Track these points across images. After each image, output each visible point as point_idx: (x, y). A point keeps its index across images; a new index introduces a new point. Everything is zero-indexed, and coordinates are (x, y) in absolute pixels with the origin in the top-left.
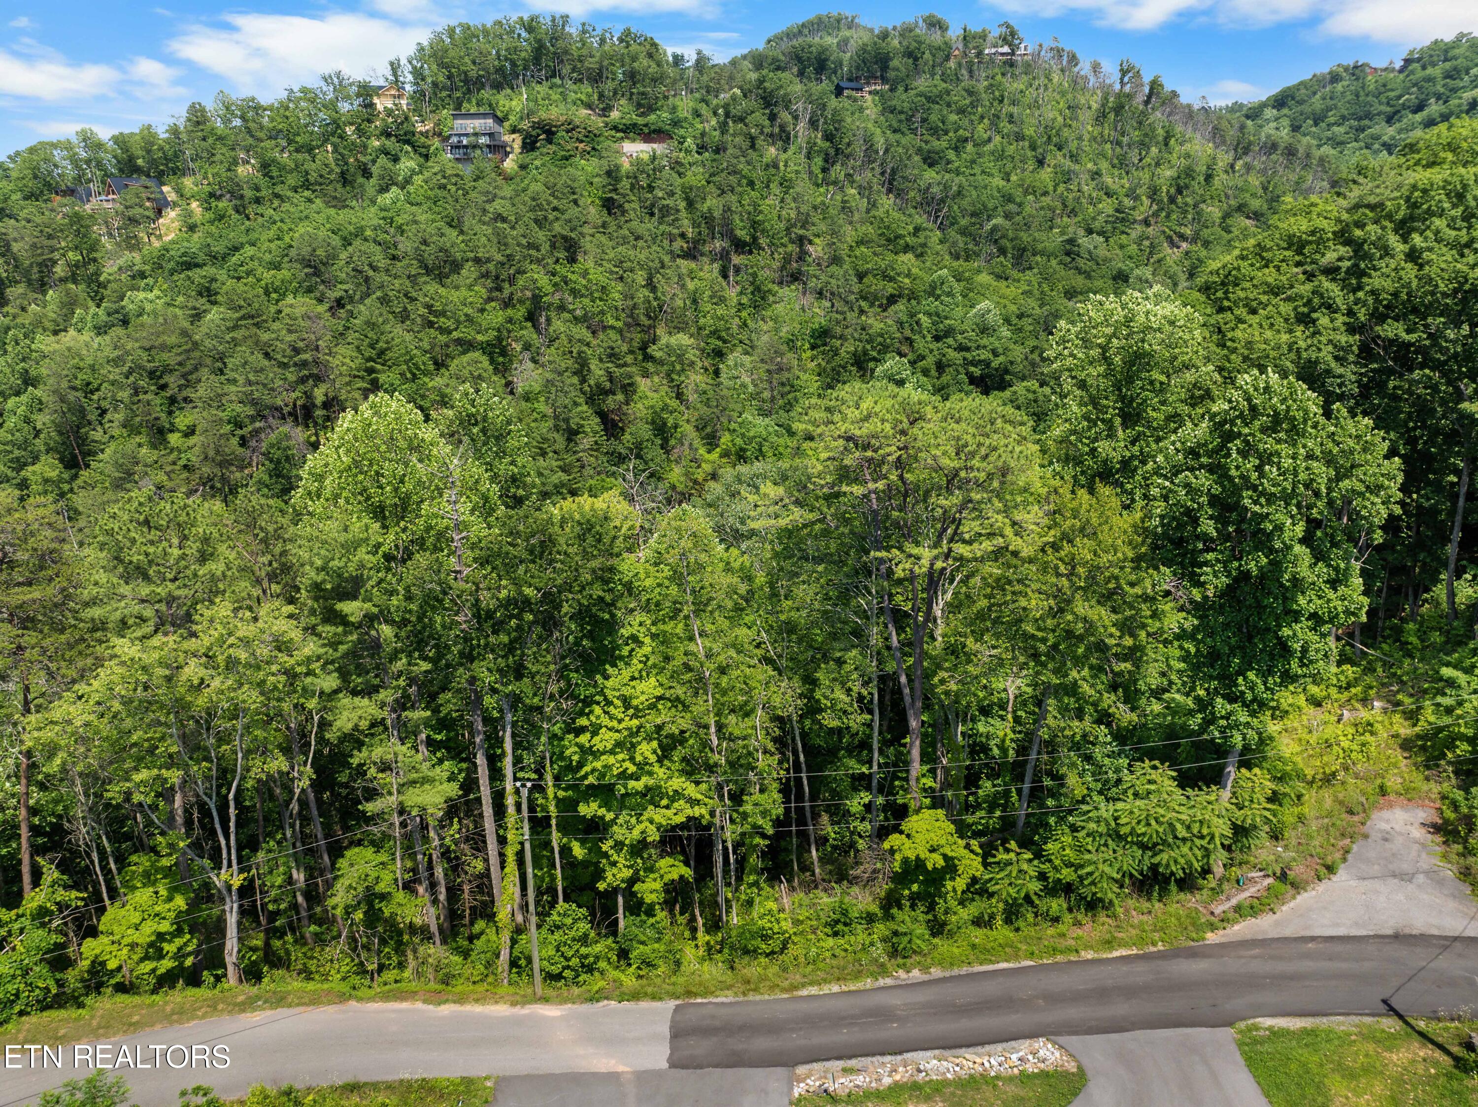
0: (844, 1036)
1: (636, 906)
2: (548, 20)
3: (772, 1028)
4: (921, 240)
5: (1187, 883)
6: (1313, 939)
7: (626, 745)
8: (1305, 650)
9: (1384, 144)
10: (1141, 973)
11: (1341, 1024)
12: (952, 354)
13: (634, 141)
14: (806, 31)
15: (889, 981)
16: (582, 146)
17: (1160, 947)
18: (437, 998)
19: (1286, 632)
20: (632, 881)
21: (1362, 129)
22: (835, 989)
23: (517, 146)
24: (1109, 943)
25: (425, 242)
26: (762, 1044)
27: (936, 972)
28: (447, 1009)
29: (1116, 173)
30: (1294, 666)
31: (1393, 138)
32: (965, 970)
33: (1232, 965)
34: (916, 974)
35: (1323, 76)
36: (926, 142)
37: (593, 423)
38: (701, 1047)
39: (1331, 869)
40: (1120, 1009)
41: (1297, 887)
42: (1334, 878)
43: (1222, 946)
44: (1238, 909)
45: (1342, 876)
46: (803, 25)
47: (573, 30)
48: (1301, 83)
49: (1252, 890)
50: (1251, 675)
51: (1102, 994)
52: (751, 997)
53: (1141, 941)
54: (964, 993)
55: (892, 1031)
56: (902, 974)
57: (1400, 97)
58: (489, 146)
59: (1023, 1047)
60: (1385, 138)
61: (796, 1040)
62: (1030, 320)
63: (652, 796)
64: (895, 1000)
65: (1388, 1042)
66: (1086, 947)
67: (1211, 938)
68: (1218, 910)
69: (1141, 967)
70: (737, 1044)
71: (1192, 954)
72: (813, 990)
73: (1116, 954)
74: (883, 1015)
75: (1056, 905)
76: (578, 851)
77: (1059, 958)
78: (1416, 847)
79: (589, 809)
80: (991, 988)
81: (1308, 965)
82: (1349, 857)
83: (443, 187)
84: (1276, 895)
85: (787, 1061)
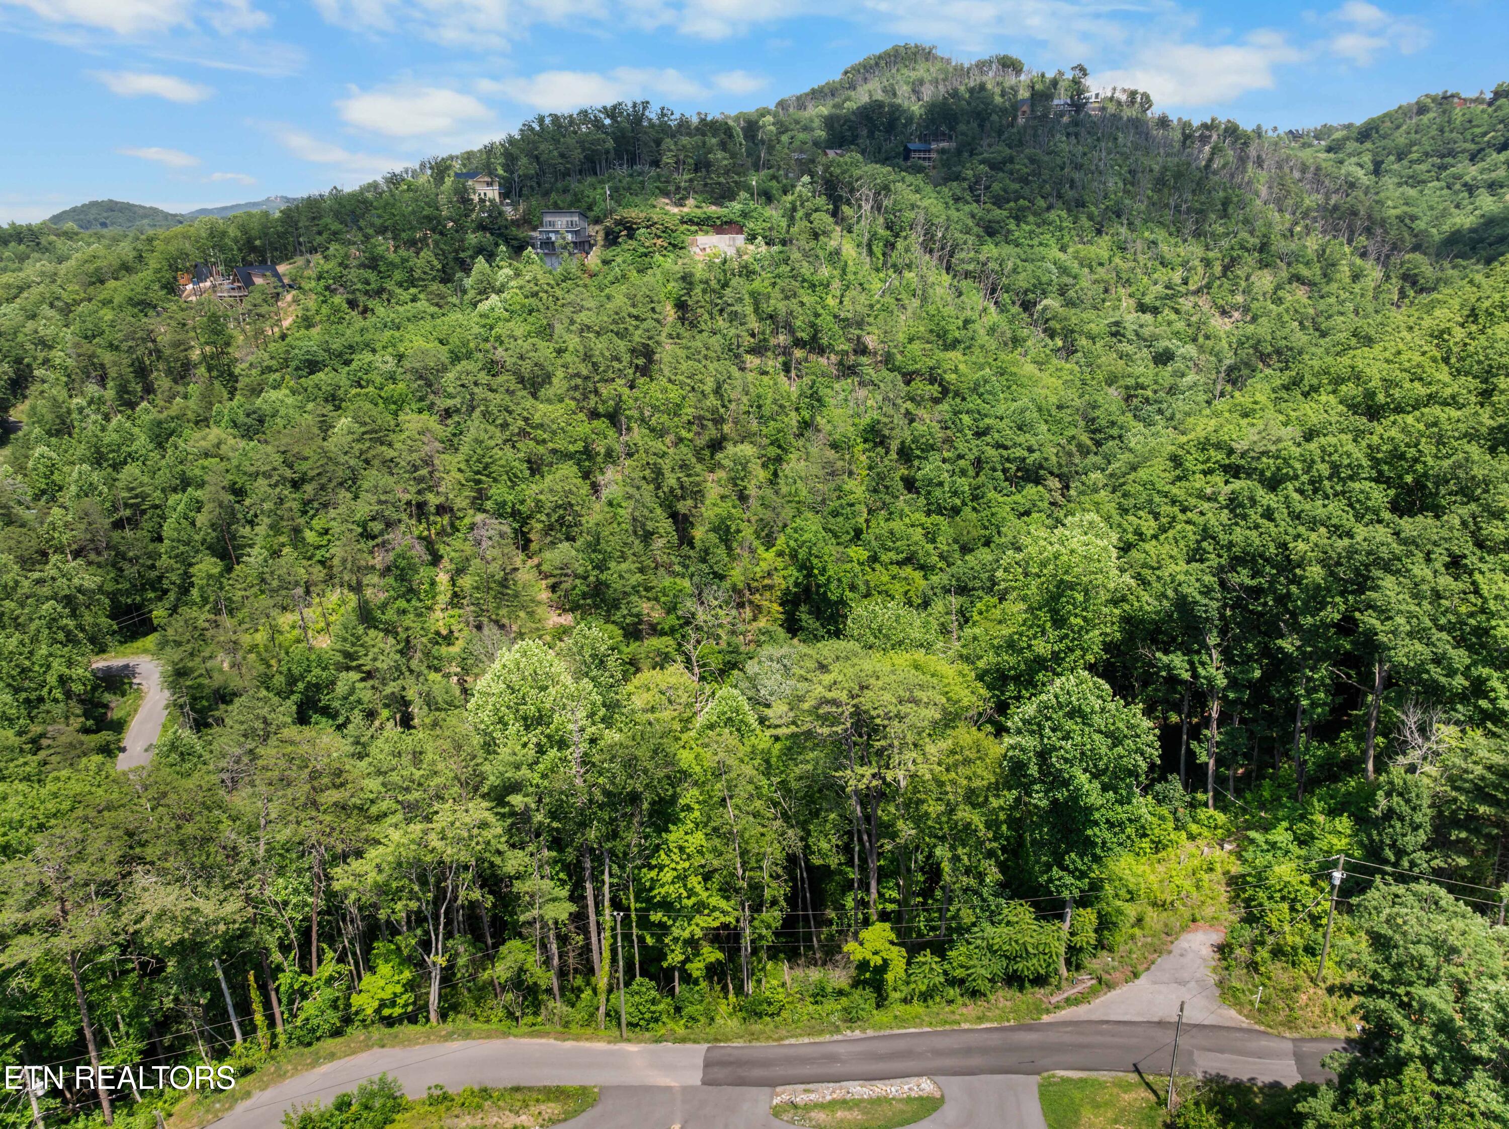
0: (808, 1070)
1: (687, 978)
2: (630, 105)
3: (765, 1063)
4: (970, 334)
5: (1040, 981)
6: (1107, 1022)
7: (682, 878)
8: (1104, 843)
9: (1465, 185)
10: (995, 1039)
11: (1104, 1076)
12: (991, 452)
13: (707, 233)
14: (883, 63)
15: (840, 1037)
16: (659, 242)
17: (1012, 1023)
18: (561, 1037)
19: (1089, 832)
20: (684, 963)
21: (1443, 167)
22: (806, 1040)
23: (600, 238)
24: (980, 1019)
25: (522, 358)
26: (757, 1073)
27: (870, 1033)
28: (569, 1044)
29: (1173, 241)
30: (1098, 851)
31: (1474, 179)
32: (888, 1032)
33: (1052, 1037)
34: (857, 1033)
35: (1410, 106)
36: (989, 211)
37: (665, 525)
38: (720, 1073)
39: (1136, 975)
40: (975, 1061)
41: (1110, 986)
42: (1137, 982)
43: (1050, 1024)
44: (1067, 1000)
45: (1143, 981)
46: (880, 57)
47: (652, 114)
48: (1386, 115)
49: (1079, 988)
50: (1073, 855)
51: (968, 1051)
52: (754, 1044)
53: (1001, 1019)
54: (883, 1047)
55: (837, 1068)
56: (848, 1032)
57: (1485, 134)
58: (575, 243)
59: (913, 1082)
60: (1467, 178)
61: (779, 1071)
62: (1069, 411)
63: (700, 907)
64: (841, 1049)
65: (1127, 1087)
66: (966, 1021)
67: (1046, 1018)
68: (1054, 1000)
69: (996, 1036)
70: (743, 1072)
71: (1029, 1028)
72: (793, 1041)
73: (983, 1026)
74: (832, 1058)
75: (952, 992)
76: (650, 941)
77: (947, 1027)
78: (1199, 961)
79: (656, 917)
80: (902, 1045)
81: (1099, 1039)
82: (1153, 967)
83: (535, 295)
84: (1094, 992)
85: (772, 1083)
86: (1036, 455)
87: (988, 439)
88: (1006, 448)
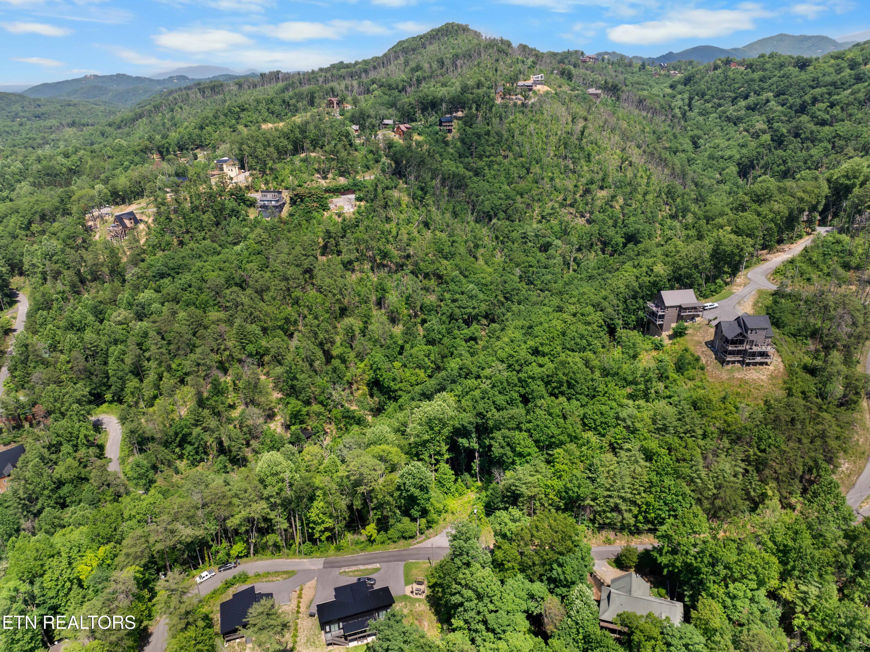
0: (350, 563)
1: (321, 541)
3: (339, 562)
5: (411, 537)
6: (426, 548)
7: (318, 515)
10: (397, 553)
11: (420, 561)
12: (457, 311)
13: (337, 196)
14: (440, 34)
15: (359, 555)
16: (315, 204)
17: (402, 549)
18: (287, 558)
20: (320, 537)
22: (350, 556)
23: (288, 199)
24: (395, 548)
25: (256, 281)
26: (337, 564)
27: (367, 553)
28: (289, 560)
32: (372, 552)
33: (411, 552)
34: (364, 553)
37: (320, 354)
38: (327, 565)
39: (437, 535)
40: (391, 559)
41: (429, 538)
42: (436, 537)
43: (412, 549)
44: (418, 542)
45: (438, 537)
49: (421, 539)
50: (416, 506)
51: (390, 556)
52: (338, 557)
53: (399, 548)
54: (369, 557)
55: (357, 562)
56: (362, 553)
58: (276, 207)
59: (375, 565)
61: (342, 564)
63: (323, 522)
64: (359, 558)
65: (425, 563)
66: (392, 549)
67: (411, 547)
68: (414, 542)
70: (333, 565)
71: (406, 550)
72: (347, 556)
73: (395, 550)
74: (356, 560)
75: (389, 541)
76: (310, 531)
77: (386, 551)
79: (311, 525)
80: (374, 556)
81: (422, 552)
84: (424, 540)
85: (340, 567)
86: (476, 310)
87: (456, 304)
88: (464, 308)
